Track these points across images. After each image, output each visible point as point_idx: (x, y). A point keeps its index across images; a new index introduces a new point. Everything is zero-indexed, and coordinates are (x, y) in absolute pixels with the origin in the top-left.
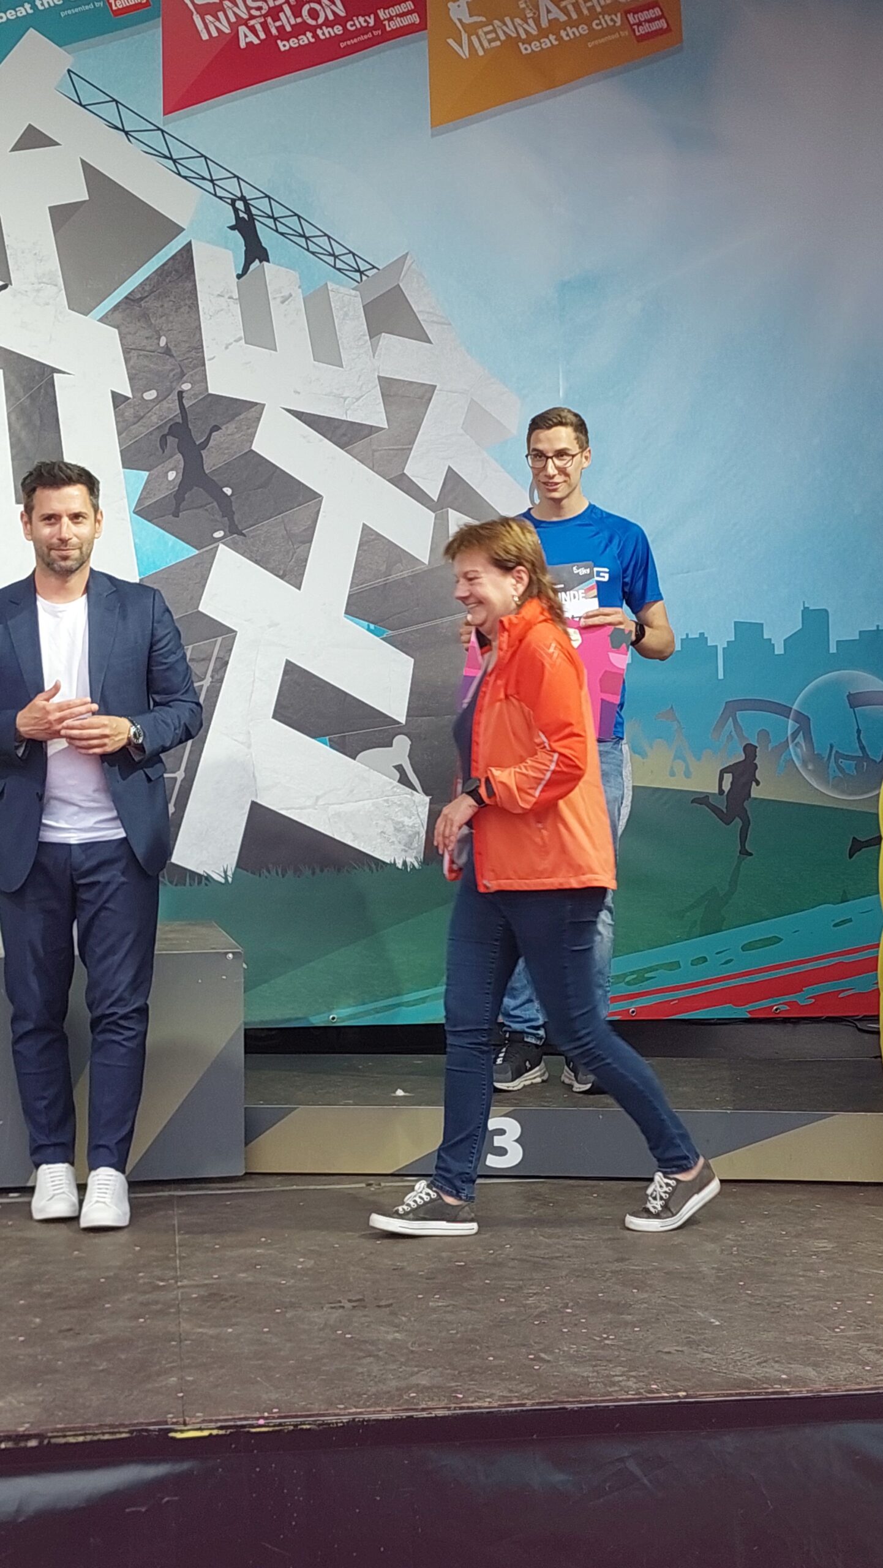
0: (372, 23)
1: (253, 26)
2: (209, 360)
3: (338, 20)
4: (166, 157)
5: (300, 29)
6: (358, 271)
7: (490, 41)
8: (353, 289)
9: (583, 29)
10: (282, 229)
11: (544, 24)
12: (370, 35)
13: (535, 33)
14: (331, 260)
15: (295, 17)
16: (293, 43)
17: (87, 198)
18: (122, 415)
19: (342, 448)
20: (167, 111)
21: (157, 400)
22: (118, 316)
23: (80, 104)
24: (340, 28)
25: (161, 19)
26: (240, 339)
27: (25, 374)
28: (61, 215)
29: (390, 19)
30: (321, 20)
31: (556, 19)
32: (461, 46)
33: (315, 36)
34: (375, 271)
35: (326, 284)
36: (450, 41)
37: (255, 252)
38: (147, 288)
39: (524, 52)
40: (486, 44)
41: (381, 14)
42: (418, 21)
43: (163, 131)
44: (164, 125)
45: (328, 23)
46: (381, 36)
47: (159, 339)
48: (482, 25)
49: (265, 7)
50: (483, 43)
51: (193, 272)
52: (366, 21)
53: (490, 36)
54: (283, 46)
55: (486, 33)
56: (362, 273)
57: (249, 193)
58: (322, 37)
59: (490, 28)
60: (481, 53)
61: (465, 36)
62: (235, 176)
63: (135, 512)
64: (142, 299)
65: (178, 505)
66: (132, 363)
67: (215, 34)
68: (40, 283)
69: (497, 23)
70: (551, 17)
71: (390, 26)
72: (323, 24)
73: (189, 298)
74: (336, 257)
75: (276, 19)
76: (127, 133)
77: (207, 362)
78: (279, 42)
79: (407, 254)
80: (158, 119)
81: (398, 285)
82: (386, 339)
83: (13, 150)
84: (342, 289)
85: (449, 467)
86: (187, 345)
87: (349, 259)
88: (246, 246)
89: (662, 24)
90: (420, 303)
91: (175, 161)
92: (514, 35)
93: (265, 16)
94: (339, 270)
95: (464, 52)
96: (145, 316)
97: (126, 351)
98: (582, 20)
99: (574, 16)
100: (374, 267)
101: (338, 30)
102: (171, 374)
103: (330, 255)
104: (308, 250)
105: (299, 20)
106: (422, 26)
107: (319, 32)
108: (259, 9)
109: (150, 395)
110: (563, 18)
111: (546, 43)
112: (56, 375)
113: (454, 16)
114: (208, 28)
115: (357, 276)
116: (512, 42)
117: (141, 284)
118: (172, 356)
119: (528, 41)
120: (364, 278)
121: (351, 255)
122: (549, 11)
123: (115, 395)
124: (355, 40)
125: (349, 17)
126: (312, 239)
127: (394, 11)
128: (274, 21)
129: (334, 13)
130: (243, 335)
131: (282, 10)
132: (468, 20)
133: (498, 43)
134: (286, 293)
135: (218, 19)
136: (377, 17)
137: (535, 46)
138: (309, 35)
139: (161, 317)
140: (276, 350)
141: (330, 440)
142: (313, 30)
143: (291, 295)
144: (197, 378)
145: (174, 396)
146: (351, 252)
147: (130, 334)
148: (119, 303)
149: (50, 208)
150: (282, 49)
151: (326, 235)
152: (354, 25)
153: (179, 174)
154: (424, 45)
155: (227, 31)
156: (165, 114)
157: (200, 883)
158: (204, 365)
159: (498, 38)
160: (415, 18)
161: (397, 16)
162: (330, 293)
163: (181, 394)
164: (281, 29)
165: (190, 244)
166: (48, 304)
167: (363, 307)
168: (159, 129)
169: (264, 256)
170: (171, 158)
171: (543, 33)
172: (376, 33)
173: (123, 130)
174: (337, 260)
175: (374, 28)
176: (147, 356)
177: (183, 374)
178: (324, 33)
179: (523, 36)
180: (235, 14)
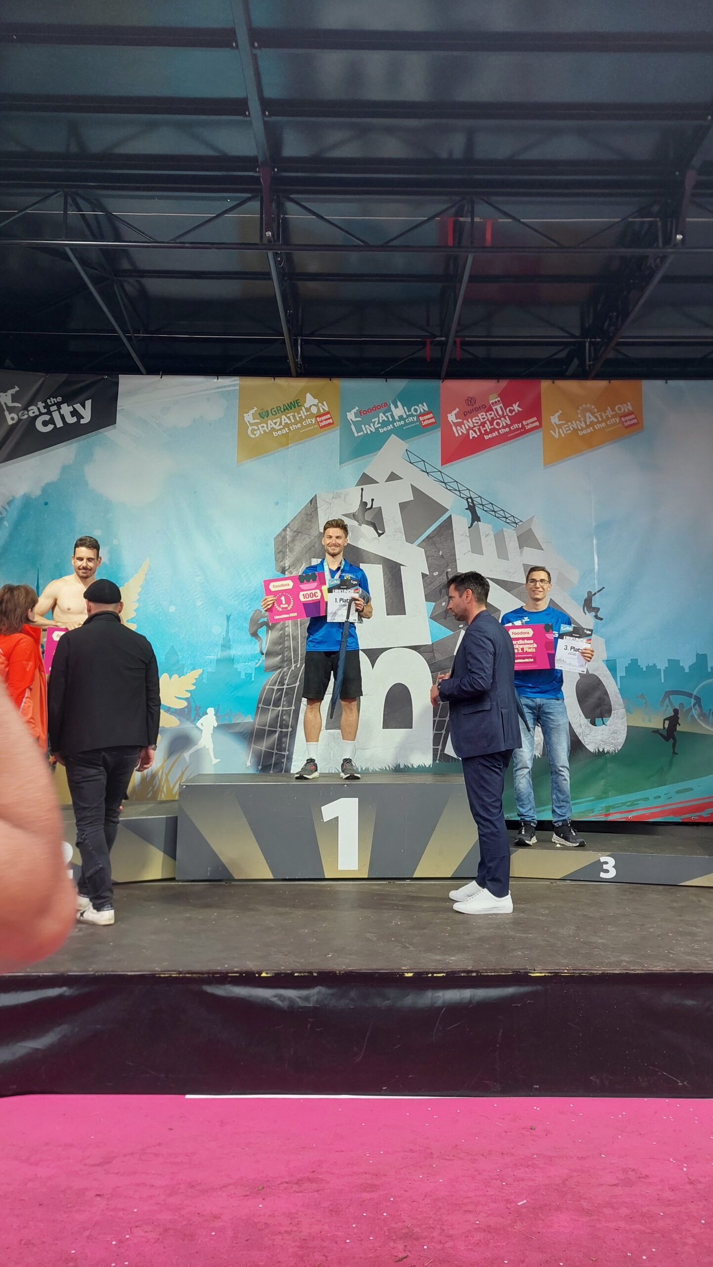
0: (520, 427)
1: (475, 430)
2: (458, 559)
3: (508, 426)
4: (442, 482)
5: (492, 430)
6: (515, 523)
7: (567, 431)
8: (514, 530)
9: (604, 425)
10: (485, 509)
11: (588, 423)
12: (520, 431)
13: (584, 427)
14: (504, 519)
15: (491, 426)
16: (490, 436)
17: (413, 499)
18: (425, 581)
19: (509, 591)
20: (442, 464)
21: (439, 575)
22: (424, 544)
23: (411, 463)
24: (508, 429)
25: (440, 429)
26: (470, 551)
27: (390, 566)
28: (403, 506)
29: (528, 425)
30: (501, 426)
31: (593, 421)
32: (555, 433)
33: (499, 433)
34: (522, 523)
35: (503, 529)
36: (551, 431)
37: (475, 518)
38: (435, 533)
39: (580, 434)
40: (565, 432)
41: (524, 423)
42: (538, 424)
43: (441, 472)
44: (442, 469)
45: (504, 427)
46: (524, 432)
47: (439, 552)
48: (565, 424)
49: (480, 422)
50: (564, 432)
51: (452, 527)
52: (518, 426)
53: (567, 429)
54: (486, 437)
55: (565, 428)
56: (517, 524)
57: (473, 496)
58: (501, 433)
59: (567, 426)
60: (563, 435)
61: (557, 431)
62: (468, 489)
63: (430, 618)
64: (433, 537)
65: (446, 615)
66: (429, 562)
67: (460, 434)
68: (396, 532)
69: (569, 423)
70: (591, 420)
71: (528, 427)
72: (502, 428)
73: (451, 536)
74: (506, 518)
75: (484, 427)
76: (428, 473)
77: (457, 561)
78: (485, 436)
79: (534, 516)
80: (439, 467)
81: (531, 528)
82: (526, 549)
83: (386, 482)
84: (509, 531)
85: (551, 599)
86: (449, 554)
87: (512, 518)
88: (472, 516)
89: (635, 421)
90: (539, 534)
91: (445, 483)
92: (576, 428)
93: (479, 426)
94: (508, 523)
95: (556, 436)
96: (434, 543)
97: (427, 557)
98: (603, 421)
99: (600, 419)
100: (521, 521)
101: (507, 430)
102: (444, 565)
103: (504, 517)
104: (495, 516)
105: (492, 427)
106: (540, 426)
107: (500, 431)
108: (477, 423)
109: (436, 574)
110: (595, 420)
111: (589, 431)
112: (401, 567)
113: (553, 421)
114: (458, 432)
115: (515, 525)
116: (575, 431)
117: (433, 531)
118: (444, 558)
119: (582, 430)
120: (517, 526)
121: (512, 517)
122: (590, 418)
123: (423, 574)
124: (514, 434)
125: (511, 425)
126: (498, 512)
127: (529, 421)
128: (483, 427)
129: (506, 423)
130: (470, 549)
131: (486, 423)
132: (558, 423)
133: (570, 432)
134: (487, 533)
135: (462, 428)
136: (522, 424)
137: (585, 432)
138: (496, 432)
139: (440, 544)
140: (483, 555)
141: (504, 589)
142: (498, 430)
143: (489, 534)
144: (453, 566)
145: (445, 574)
146: (512, 516)
147: (428, 550)
148: (425, 539)
149: (399, 504)
150: (486, 439)
151: (502, 510)
152: (514, 427)
153: (447, 488)
154: (541, 433)
155: (465, 433)
156: (442, 465)
157: (455, 761)
158: (456, 561)
159: (570, 430)
160: (537, 424)
161: (530, 423)
162: (505, 533)
163: (447, 573)
164: (485, 431)
165: (451, 515)
166: (398, 540)
167: (517, 537)
168: (440, 471)
169: (479, 520)
170: (444, 482)
171: (588, 426)
172: (522, 430)
173: (426, 472)
174: (507, 520)
175: (521, 428)
176: (434, 559)
177: (448, 565)
178: (502, 431)
179: (580, 428)
180: (468, 426)
